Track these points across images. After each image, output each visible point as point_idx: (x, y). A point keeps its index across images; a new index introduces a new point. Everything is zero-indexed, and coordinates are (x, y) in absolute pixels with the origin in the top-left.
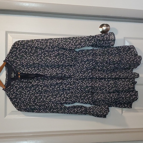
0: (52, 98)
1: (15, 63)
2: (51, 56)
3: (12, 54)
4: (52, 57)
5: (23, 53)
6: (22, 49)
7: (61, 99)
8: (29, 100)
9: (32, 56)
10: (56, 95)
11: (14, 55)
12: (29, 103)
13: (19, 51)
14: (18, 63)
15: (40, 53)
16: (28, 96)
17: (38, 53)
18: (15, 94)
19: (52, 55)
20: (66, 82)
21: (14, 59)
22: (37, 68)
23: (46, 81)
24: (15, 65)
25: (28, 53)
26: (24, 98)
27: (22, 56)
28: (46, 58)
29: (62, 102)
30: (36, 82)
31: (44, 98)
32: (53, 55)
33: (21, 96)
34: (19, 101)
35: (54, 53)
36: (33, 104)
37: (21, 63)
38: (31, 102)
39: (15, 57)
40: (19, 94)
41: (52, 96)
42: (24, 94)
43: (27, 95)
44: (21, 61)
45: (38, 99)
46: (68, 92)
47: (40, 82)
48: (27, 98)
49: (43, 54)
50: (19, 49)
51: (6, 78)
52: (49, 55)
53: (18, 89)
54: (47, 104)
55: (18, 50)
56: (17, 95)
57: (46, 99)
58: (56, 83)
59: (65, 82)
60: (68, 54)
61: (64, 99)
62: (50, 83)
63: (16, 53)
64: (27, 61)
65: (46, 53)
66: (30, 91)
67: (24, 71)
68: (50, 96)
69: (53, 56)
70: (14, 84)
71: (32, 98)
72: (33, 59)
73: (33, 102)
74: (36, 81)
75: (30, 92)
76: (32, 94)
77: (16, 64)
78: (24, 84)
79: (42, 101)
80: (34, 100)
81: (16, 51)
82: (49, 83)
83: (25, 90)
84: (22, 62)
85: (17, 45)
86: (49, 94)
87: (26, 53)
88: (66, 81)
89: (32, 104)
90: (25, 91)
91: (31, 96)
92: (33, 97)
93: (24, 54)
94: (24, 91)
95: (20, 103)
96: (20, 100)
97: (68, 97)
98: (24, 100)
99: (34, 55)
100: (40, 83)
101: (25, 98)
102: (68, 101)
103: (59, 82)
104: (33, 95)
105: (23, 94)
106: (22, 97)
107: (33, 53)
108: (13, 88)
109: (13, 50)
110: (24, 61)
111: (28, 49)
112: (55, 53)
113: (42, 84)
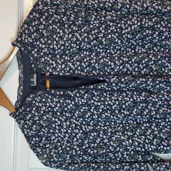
113: (99, 104)
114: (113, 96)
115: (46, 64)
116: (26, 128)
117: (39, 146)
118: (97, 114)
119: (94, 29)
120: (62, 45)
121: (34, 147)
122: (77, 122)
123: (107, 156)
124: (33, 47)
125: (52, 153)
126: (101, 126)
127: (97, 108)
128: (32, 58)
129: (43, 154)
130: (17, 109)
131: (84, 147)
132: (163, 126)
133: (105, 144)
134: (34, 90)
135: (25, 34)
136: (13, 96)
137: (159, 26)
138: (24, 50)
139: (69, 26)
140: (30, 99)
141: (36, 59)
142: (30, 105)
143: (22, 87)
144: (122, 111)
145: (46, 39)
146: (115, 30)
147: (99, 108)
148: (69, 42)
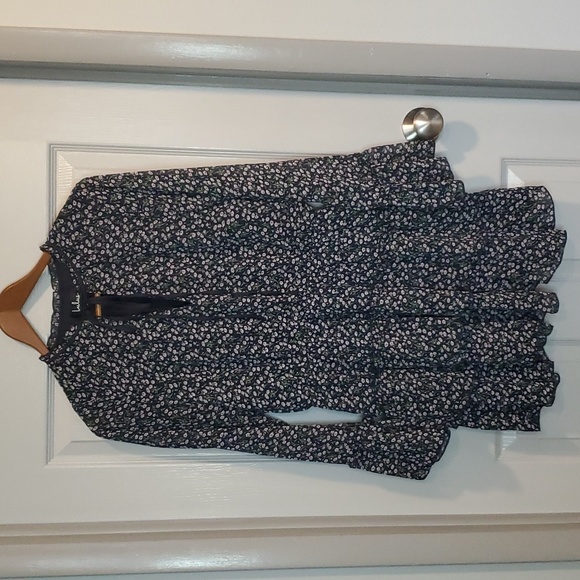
0: (218, 390)
1: (78, 258)
2: (215, 229)
3: (66, 221)
4: (216, 231)
5: (109, 219)
6: (103, 205)
7: (255, 394)
8: (132, 398)
9: (142, 228)
10: (233, 379)
11: (75, 224)
12: (133, 409)
13: (94, 210)
14: (88, 255)
15: (171, 219)
16: (131, 384)
17: (165, 220)
18: (81, 373)
19: (217, 224)
20: (270, 331)
21: (76, 241)
22: (159, 276)
23: (195, 326)
24: (78, 265)
25: (125, 220)
26: (117, 390)
27: (106, 229)
28: (194, 235)
29: (257, 404)
30: (155, 330)
31: (190, 389)
32: (220, 226)
33: (106, 382)
34: (97, 403)
35: (225, 219)
36: (150, 414)
37: (100, 259)
38: (143, 404)
39: (77, 233)
40: (98, 375)
41: (219, 382)
42: (117, 373)
43: (128, 379)
44: (100, 249)
45: (166, 393)
46: (280, 368)
47: (173, 330)
48: (128, 390)
49: (184, 219)
50: (93, 203)
51: (54, 314)
52: (205, 224)
53: (91, 358)
54: (200, 411)
55: (90, 208)
56: (89, 379)
57: (198, 393)
58: (231, 332)
59: (266, 331)
60: (276, 225)
61: (265, 392)
62: (209, 332)
63: (82, 219)
64: (122, 250)
65: (196, 216)
66: (138, 365)
67: (108, 286)
68: (212, 381)
69: (222, 230)
70: (77, 338)
71: (144, 390)
72: (143, 241)
73: (148, 404)
74: (157, 325)
75: (136, 368)
76: (146, 373)
77: (82, 261)
78: (112, 337)
79: (182, 400)
80: (151, 397)
81: (82, 210)
82: (205, 332)
83: (120, 362)
84: (103, 252)
85: (85, 190)
86: (208, 375)
87: (119, 217)
88: (271, 327)
89: (146, 413)
90: (118, 365)
91: (143, 381)
92: (148, 386)
93: (110, 223)
94: (114, 365)
95: (101, 408)
96: (101, 397)
97: (282, 388)
98: (117, 398)
99: (148, 226)
100: (173, 334)
101: (120, 391)
102: (281, 400)
103: (242, 331)
104: (148, 379)
105: (112, 373)
106: (109, 386)
107: (146, 220)
108: (72, 353)
109: (70, 207)
110: (111, 250)
111: (125, 205)
112: (230, 218)
113: (180, 339)
114: (203, 325)
115: (96, 278)
116: (66, 379)
117: (87, 406)
118: (177, 355)
119: (169, 224)
120: (119, 249)
121: (78, 408)
122: (146, 368)
123: (193, 418)
124: (74, 252)
125: (108, 417)
126: (185, 373)
127: (177, 345)
128: (72, 270)
129: (93, 418)
130: (50, 349)
131: (158, 406)
132: (282, 370)
133: (191, 400)
134: (77, 318)
135: (61, 233)
136: (44, 329)
137: (268, 219)
138: (61, 257)
139: (130, 221)
140: (71, 334)
141: (79, 272)
142: (71, 343)
143: (57, 315)
144: (218, 349)
145: (93, 241)
146: (203, 225)
147: (181, 346)
148: (130, 244)
